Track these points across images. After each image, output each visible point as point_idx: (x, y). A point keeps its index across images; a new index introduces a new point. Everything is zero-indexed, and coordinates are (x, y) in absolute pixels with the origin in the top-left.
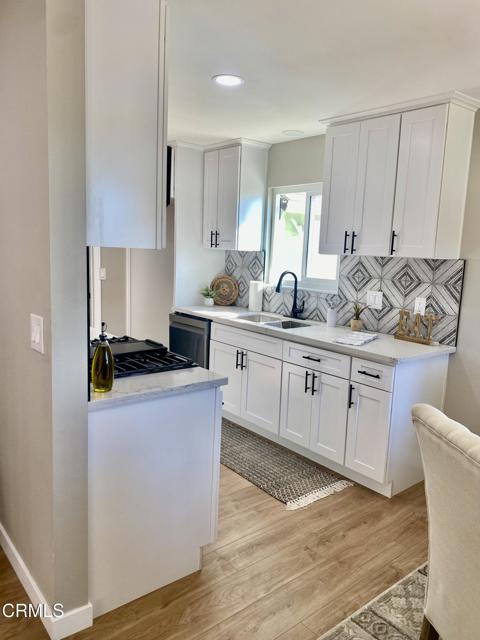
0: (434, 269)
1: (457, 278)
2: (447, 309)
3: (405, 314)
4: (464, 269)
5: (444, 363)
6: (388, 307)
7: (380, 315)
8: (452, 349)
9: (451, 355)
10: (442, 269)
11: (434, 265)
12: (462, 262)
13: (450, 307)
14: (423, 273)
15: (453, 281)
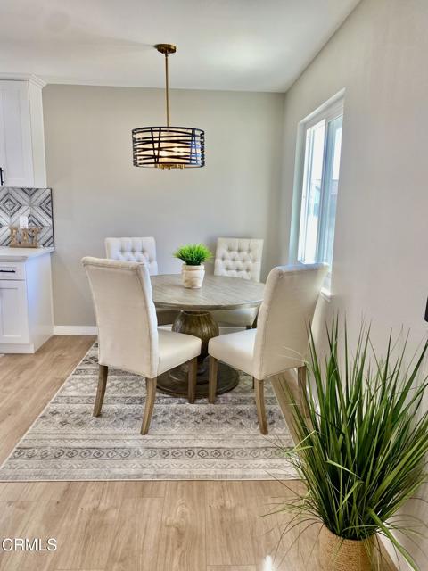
0: (30, 196)
1: (48, 200)
2: (44, 223)
3: (14, 228)
4: (51, 195)
5: (48, 258)
8: (51, 249)
9: (52, 253)
10: (36, 195)
11: (31, 192)
12: (49, 190)
14: (23, 198)
15: (45, 203)
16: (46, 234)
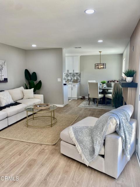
0: (77, 74)
3: (74, 79)
5: (79, 84)
6: (72, 79)
7: (70, 80)
11: (77, 73)
12: (80, 73)
13: (79, 78)
14: (76, 74)
16: (79, 80)
